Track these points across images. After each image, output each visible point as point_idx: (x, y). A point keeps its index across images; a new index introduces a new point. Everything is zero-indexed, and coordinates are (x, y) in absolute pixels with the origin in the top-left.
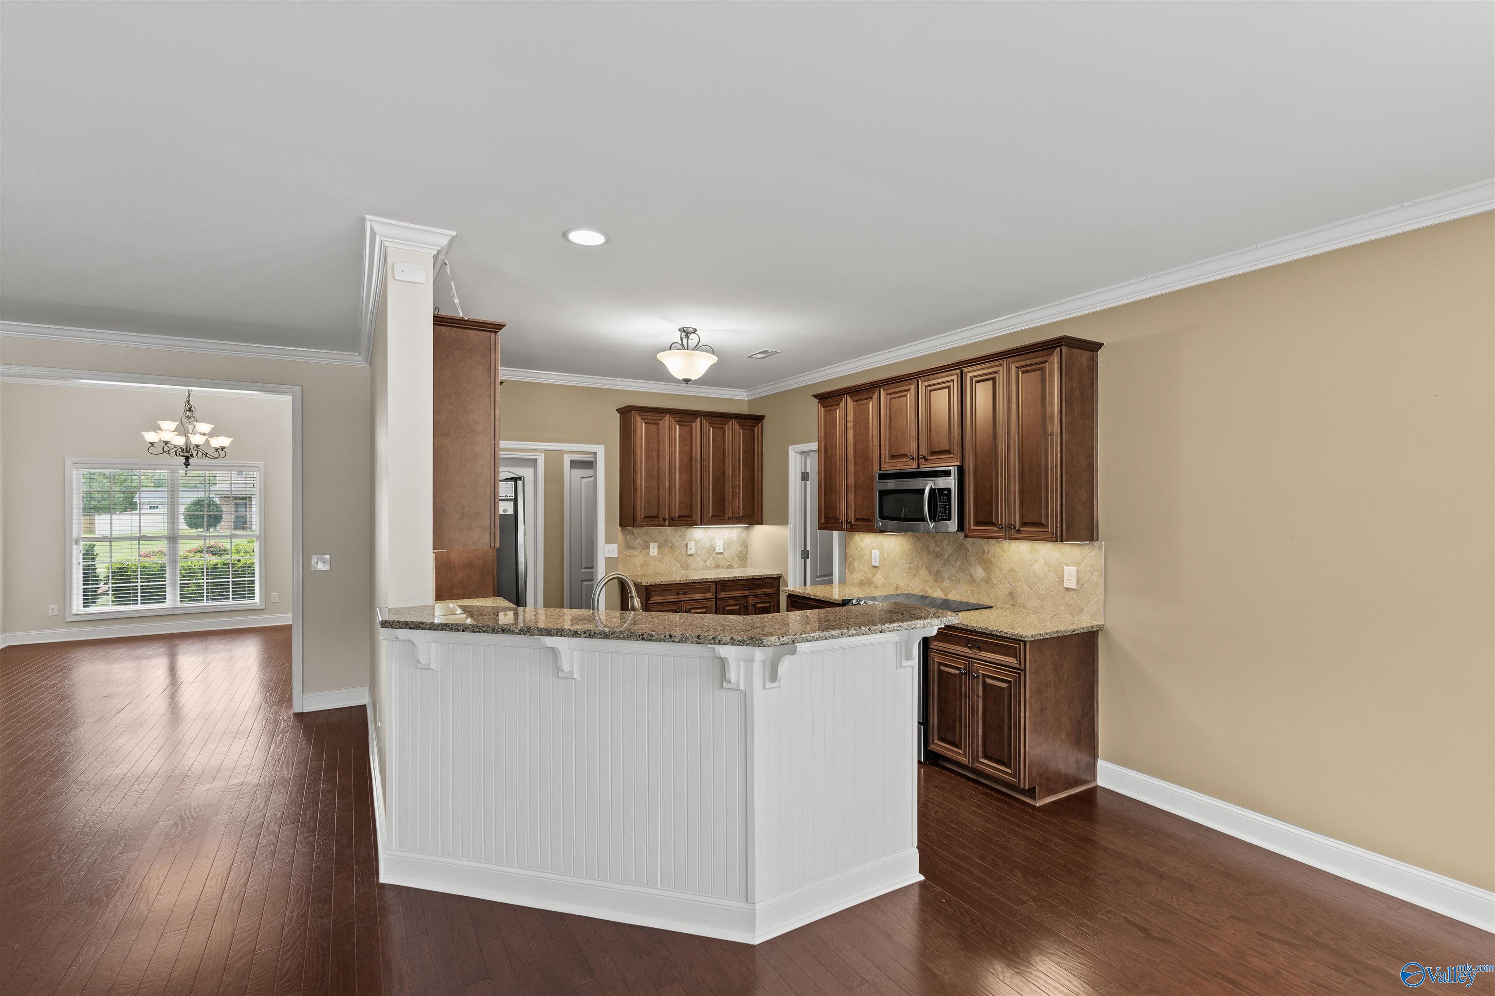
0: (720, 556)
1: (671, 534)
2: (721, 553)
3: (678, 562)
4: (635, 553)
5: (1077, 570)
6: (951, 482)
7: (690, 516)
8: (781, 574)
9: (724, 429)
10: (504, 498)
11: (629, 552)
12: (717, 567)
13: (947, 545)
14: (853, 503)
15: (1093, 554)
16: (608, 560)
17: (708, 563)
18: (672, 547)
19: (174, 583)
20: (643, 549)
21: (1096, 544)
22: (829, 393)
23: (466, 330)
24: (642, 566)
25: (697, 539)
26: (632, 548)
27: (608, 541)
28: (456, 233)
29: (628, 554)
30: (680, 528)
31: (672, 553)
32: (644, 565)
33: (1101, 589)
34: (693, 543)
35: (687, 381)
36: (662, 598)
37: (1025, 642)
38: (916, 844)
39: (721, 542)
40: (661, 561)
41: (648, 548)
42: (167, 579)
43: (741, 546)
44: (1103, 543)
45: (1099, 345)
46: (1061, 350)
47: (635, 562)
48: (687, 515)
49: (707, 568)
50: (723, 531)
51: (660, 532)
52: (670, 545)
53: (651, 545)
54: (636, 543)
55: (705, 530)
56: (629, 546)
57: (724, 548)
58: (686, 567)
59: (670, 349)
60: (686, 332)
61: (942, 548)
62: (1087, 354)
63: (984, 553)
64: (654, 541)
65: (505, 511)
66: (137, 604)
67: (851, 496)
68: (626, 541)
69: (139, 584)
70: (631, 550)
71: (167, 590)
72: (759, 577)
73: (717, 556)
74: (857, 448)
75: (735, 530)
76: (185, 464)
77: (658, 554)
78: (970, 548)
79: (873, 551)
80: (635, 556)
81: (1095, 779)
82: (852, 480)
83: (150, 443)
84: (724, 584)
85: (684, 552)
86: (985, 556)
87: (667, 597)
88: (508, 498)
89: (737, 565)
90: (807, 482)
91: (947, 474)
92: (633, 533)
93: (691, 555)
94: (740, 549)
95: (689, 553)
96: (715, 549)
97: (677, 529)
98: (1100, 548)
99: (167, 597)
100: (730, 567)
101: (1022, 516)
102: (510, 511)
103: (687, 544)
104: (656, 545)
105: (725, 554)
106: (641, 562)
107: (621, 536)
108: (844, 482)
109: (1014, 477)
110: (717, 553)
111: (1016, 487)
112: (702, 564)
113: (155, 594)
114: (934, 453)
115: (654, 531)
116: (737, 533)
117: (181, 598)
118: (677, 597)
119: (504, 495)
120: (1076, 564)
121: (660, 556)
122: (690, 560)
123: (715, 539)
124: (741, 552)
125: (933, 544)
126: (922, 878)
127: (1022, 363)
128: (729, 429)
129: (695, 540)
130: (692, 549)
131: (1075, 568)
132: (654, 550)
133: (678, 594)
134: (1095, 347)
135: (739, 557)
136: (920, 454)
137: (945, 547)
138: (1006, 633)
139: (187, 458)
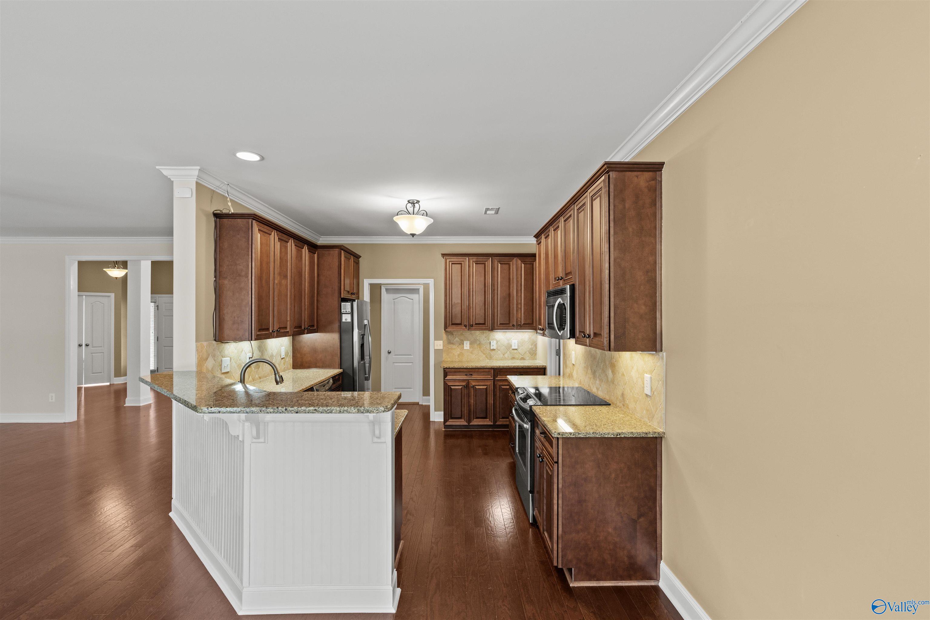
0: (516, 351)
1: (479, 335)
2: (516, 349)
3: (484, 354)
4: (454, 347)
5: (651, 378)
7: (484, 324)
8: (545, 366)
9: (509, 264)
10: (345, 312)
11: (450, 346)
12: (513, 358)
15: (659, 363)
16: (436, 351)
17: (506, 355)
18: (479, 344)
20: (460, 344)
21: (661, 354)
22: (538, 233)
23: (236, 219)
24: (459, 355)
25: (498, 339)
26: (452, 344)
27: (436, 339)
28: (199, 167)
29: (449, 347)
30: (486, 332)
31: (480, 348)
32: (460, 355)
34: (495, 342)
35: (413, 235)
36: (455, 377)
37: (557, 438)
39: (516, 341)
40: (472, 353)
41: (463, 344)
43: (532, 345)
44: (666, 354)
45: (661, 165)
46: (609, 176)
47: (454, 353)
48: (482, 323)
49: (506, 359)
50: (518, 334)
51: (471, 334)
52: (478, 342)
53: (465, 342)
54: (455, 340)
55: (504, 333)
56: (450, 342)
57: (518, 346)
58: (490, 358)
59: (397, 215)
60: (413, 203)
62: (646, 175)
63: (612, 358)
64: (467, 340)
65: (346, 319)
68: (448, 339)
70: (451, 345)
72: (527, 367)
73: (513, 351)
75: (527, 333)
77: (470, 348)
79: (573, 352)
80: (454, 349)
84: (501, 370)
85: (488, 348)
86: (612, 361)
87: (459, 377)
88: (347, 312)
89: (528, 358)
91: (566, 291)
92: (453, 334)
93: (494, 350)
94: (530, 347)
95: (492, 348)
96: (511, 346)
97: (483, 332)
98: (663, 358)
100: (523, 359)
101: (593, 327)
102: (349, 320)
103: (490, 342)
104: (468, 343)
105: (519, 350)
106: (458, 353)
107: (444, 336)
109: (591, 293)
110: (513, 349)
111: (591, 301)
112: (502, 356)
114: (566, 274)
115: (467, 333)
116: (528, 336)
118: (466, 377)
119: (345, 311)
120: (651, 372)
121: (471, 349)
122: (492, 353)
123: (512, 339)
124: (531, 349)
127: (593, 192)
128: (513, 264)
129: (496, 340)
130: (494, 345)
131: (650, 376)
132: (467, 345)
133: (466, 375)
134: (656, 167)
135: (530, 353)
136: (562, 276)
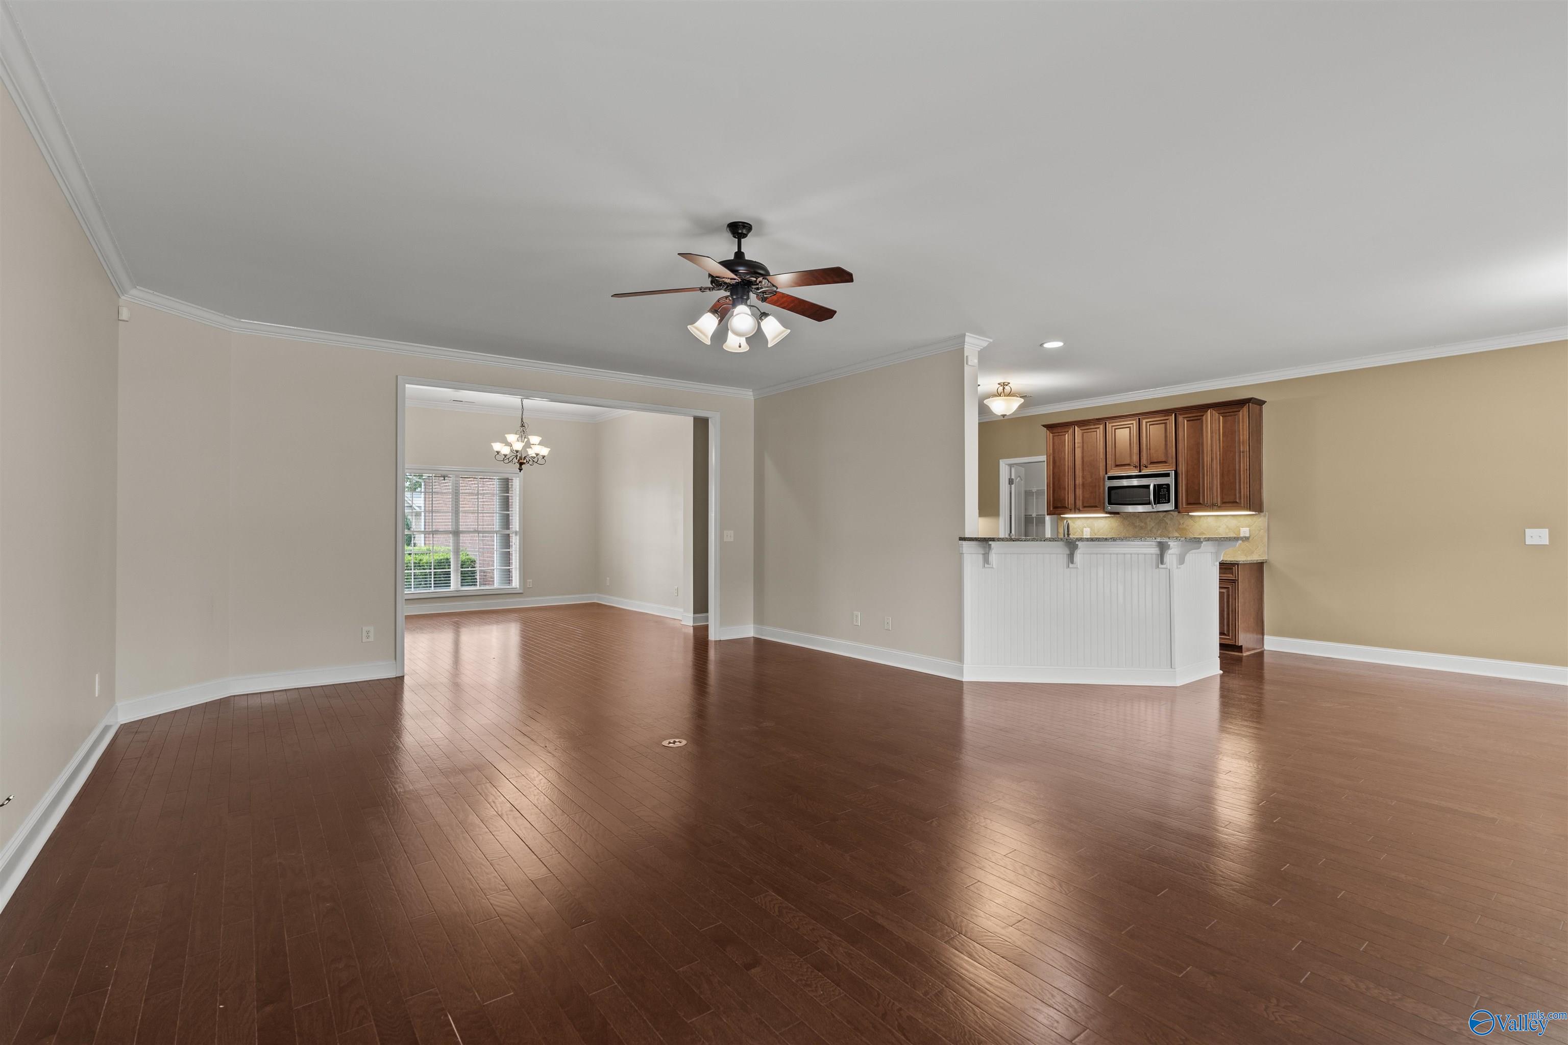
5: (1250, 530)
6: (1171, 480)
13: (1150, 521)
14: (1081, 496)
15: (1260, 519)
19: (456, 571)
21: (1262, 514)
22: (1059, 424)
33: (1266, 539)
35: (1004, 416)
37: (1238, 564)
38: (1218, 655)
42: (451, 568)
44: (1267, 513)
45: (1264, 402)
46: (1249, 405)
60: (1003, 385)
61: (1146, 523)
62: (1257, 407)
63: (1180, 524)
66: (431, 587)
67: (1079, 492)
69: (433, 571)
71: (452, 576)
74: (1085, 461)
76: (519, 469)
78: (1169, 522)
79: (1084, 529)
81: (1263, 647)
82: (1079, 481)
83: (497, 452)
86: (1180, 526)
90: (1012, 485)
91: (1167, 475)
98: (1265, 516)
99: (451, 578)
101: (1222, 498)
108: (1071, 483)
109: (1217, 476)
111: (1217, 482)
113: (443, 579)
114: (1152, 463)
117: (462, 583)
120: (1249, 526)
125: (1138, 521)
126: (1222, 672)
127: (1222, 411)
131: (1248, 529)
134: (1261, 403)
136: (1141, 464)
137: (1148, 523)
138: (1226, 561)
139: (521, 464)
